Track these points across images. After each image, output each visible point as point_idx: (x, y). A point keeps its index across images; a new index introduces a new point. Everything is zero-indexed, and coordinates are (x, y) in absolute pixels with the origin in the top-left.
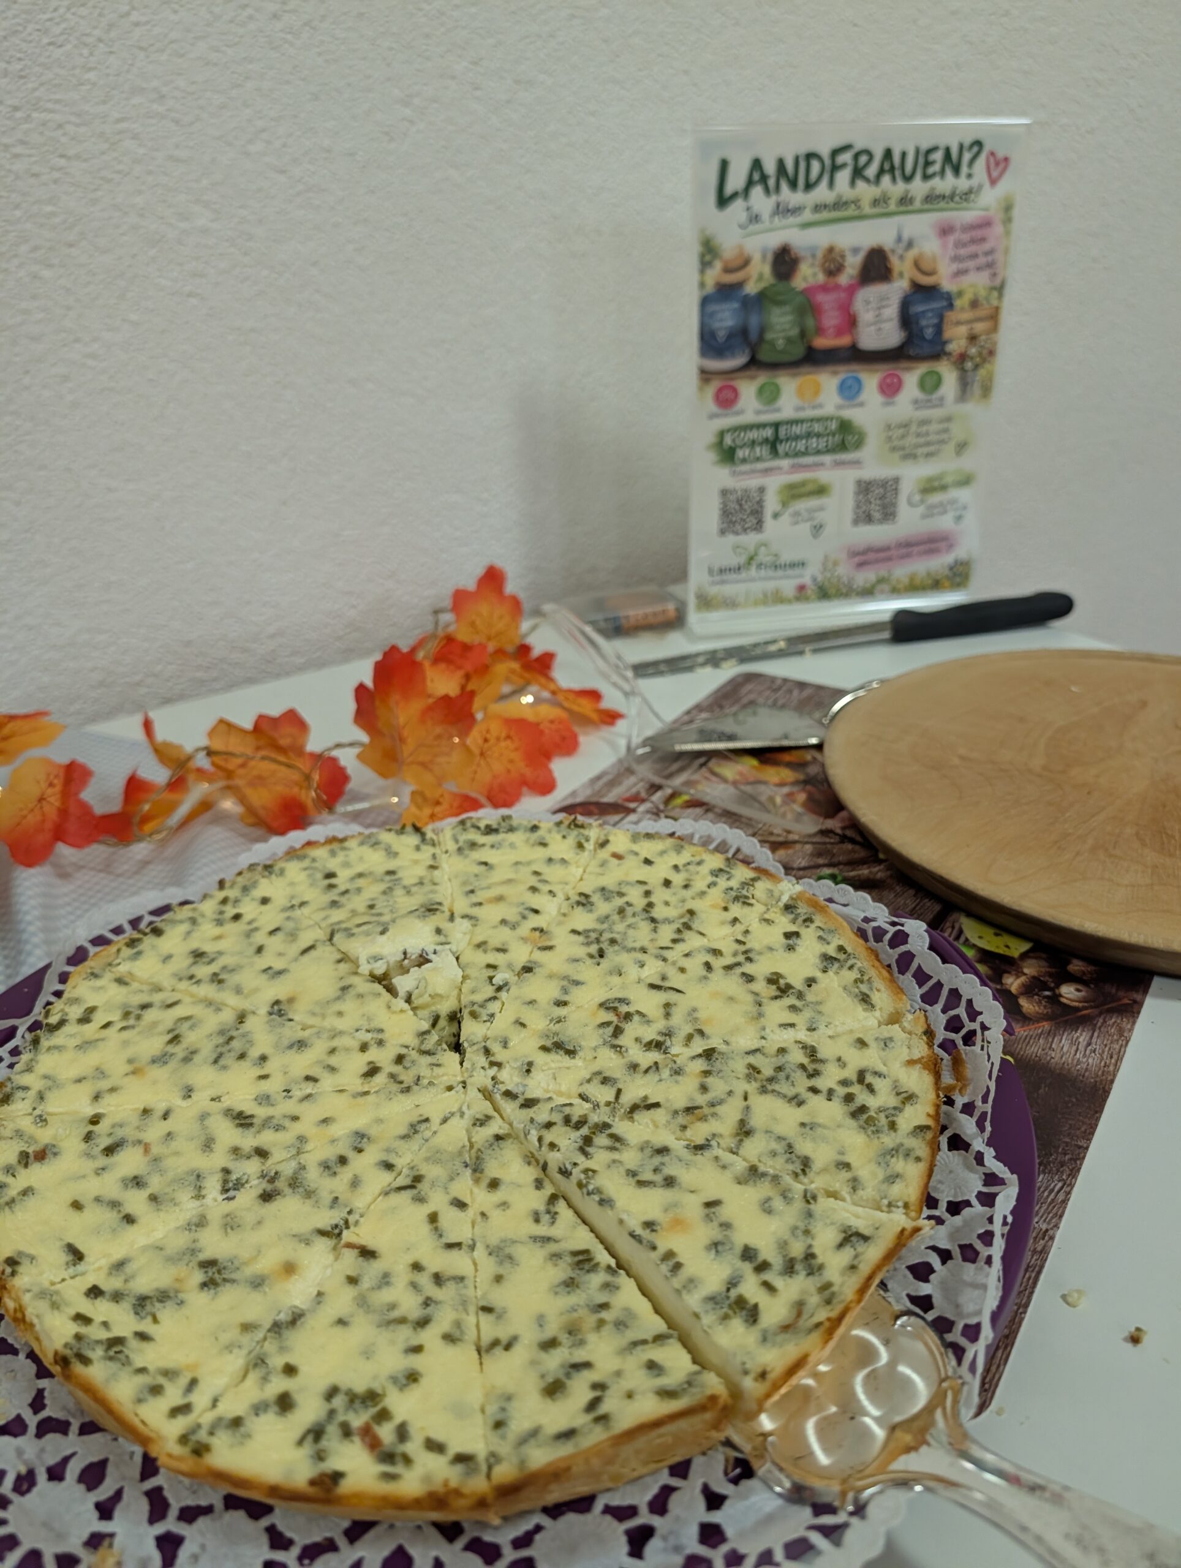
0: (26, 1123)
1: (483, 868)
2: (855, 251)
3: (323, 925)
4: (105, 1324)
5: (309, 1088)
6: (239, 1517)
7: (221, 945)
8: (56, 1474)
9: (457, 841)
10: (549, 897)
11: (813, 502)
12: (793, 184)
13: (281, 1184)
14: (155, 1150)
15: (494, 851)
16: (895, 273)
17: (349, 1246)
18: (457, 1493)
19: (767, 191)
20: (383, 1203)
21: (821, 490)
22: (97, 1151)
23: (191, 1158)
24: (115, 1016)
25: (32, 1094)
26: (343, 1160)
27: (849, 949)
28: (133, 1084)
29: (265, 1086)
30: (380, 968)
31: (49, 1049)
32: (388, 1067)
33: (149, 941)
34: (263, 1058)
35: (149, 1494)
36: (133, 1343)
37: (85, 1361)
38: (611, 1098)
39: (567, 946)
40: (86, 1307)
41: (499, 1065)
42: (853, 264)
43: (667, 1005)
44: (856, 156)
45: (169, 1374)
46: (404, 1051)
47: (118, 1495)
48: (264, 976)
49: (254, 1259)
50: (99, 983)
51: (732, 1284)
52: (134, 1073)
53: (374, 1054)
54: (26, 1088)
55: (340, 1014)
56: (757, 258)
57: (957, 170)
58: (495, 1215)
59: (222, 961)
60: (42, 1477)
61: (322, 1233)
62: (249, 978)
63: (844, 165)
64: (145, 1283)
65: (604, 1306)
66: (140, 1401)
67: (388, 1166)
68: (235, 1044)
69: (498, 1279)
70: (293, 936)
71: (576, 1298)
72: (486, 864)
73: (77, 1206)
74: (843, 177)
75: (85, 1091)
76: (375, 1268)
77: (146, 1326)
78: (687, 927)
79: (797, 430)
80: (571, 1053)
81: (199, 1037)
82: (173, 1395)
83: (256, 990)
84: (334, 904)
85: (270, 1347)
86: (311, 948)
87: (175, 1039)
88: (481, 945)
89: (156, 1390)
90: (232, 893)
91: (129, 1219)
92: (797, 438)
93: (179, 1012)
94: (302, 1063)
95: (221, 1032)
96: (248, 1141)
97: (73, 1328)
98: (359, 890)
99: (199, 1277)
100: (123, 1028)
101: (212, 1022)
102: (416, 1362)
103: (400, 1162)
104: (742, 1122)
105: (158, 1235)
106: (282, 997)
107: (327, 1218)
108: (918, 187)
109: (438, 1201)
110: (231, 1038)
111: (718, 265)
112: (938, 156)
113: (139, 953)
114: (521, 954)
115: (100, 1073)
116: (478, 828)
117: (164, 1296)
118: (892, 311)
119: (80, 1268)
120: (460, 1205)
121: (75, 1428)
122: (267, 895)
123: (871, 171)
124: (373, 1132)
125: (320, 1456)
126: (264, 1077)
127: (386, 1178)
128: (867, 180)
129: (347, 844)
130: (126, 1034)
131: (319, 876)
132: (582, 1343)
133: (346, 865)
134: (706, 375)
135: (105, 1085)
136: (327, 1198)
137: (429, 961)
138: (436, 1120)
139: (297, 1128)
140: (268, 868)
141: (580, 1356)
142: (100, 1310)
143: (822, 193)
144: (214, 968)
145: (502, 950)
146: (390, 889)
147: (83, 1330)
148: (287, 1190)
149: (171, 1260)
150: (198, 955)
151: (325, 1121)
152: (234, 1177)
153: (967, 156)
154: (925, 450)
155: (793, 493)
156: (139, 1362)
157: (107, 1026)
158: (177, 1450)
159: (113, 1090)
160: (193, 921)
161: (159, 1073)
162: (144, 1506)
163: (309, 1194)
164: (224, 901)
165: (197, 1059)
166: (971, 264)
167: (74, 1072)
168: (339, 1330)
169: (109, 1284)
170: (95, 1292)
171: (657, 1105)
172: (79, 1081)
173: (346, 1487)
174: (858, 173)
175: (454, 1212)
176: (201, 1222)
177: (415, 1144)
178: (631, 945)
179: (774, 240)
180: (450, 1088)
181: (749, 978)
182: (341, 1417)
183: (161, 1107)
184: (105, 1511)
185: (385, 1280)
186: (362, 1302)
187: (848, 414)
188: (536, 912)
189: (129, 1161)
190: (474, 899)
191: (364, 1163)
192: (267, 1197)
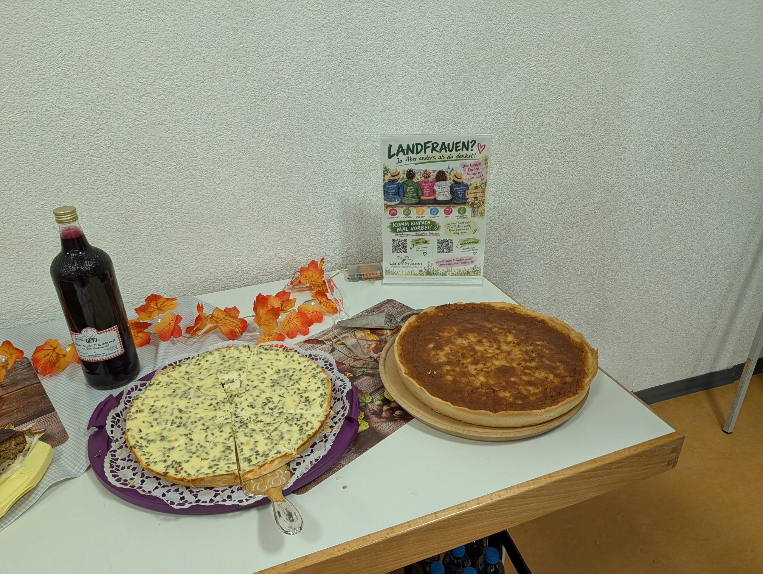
0: (140, 405)
1: (260, 359)
2: (434, 171)
3: (217, 369)
4: (141, 443)
5: (197, 406)
6: (155, 479)
7: (193, 371)
8: (128, 468)
9: (257, 351)
10: (271, 369)
11: (423, 245)
12: (413, 153)
13: (182, 425)
14: (161, 414)
15: (265, 355)
16: (448, 178)
17: (189, 438)
18: (185, 479)
19: (404, 154)
20: (199, 431)
21: (426, 242)
22: (151, 412)
23: (168, 417)
24: (164, 384)
25: (142, 399)
26: (196, 422)
27: (327, 393)
28: (163, 400)
29: (188, 405)
30: (223, 382)
31: (149, 390)
32: (214, 404)
33: (178, 367)
34: (190, 398)
35: (142, 473)
36: (145, 447)
37: (135, 448)
38: (255, 419)
39: (268, 382)
40: (139, 440)
41: (237, 408)
42: (433, 175)
43: (280, 400)
44: (433, 144)
45: (148, 453)
46: (219, 401)
47: (137, 473)
48: (199, 380)
49: (171, 437)
50: (164, 376)
51: (250, 456)
52: (164, 397)
53: (213, 401)
54: (141, 397)
55: (210, 391)
56: (401, 172)
57: (467, 149)
58: (218, 438)
59: (192, 375)
60: (126, 468)
61: (185, 435)
62: (195, 380)
63: (429, 147)
64: (150, 438)
65: (227, 456)
66: (141, 456)
67: (203, 425)
68: (186, 395)
69: (212, 448)
70: (209, 371)
71: (224, 454)
72: (261, 358)
73: (144, 422)
74: (429, 150)
75: (154, 399)
76: (192, 442)
77: (148, 445)
78: (297, 382)
79: (417, 223)
80: (253, 408)
81: (179, 392)
82: (147, 456)
83: (195, 383)
84: (222, 364)
85: (167, 452)
86: (212, 374)
87: (174, 392)
88: (248, 380)
89: (145, 455)
90: (200, 358)
91: (152, 426)
92: (417, 226)
93: (178, 385)
94: (198, 401)
95: (184, 391)
96: (180, 415)
97: (135, 443)
98: (229, 361)
99: (160, 438)
100: (165, 387)
101: (184, 388)
102: (190, 459)
103: (206, 424)
104: (276, 428)
105: (157, 430)
106: (200, 385)
107: (187, 432)
108: (454, 153)
109: (209, 433)
110: (186, 393)
111: (389, 174)
112: (461, 144)
113: (174, 370)
114: (256, 383)
115: (157, 396)
116: (264, 348)
117: (153, 441)
118: (448, 189)
119: (140, 433)
120: (213, 434)
121: (133, 461)
122: (208, 359)
123: (438, 149)
124: (204, 418)
125: (166, 470)
126: (188, 403)
127: (203, 427)
128: (438, 151)
129: (231, 349)
130: (165, 389)
131: (222, 356)
132: (219, 461)
133: (229, 354)
134: (386, 206)
135: (157, 399)
136: (189, 428)
137: (234, 382)
138: (218, 417)
139: (190, 414)
140: (210, 352)
141: (218, 463)
142: (141, 441)
143: (422, 154)
144: (189, 376)
145: (252, 381)
146: (236, 362)
147: (137, 443)
148: (182, 426)
149: (157, 435)
150: (187, 372)
151: (196, 414)
152: (174, 422)
153: (470, 145)
154: (462, 231)
155: (416, 242)
156: (144, 450)
157: (162, 386)
158: (145, 464)
159: (158, 400)
160: (189, 364)
161: (168, 398)
162: (141, 475)
163: (186, 427)
164: (198, 360)
165: (177, 396)
166: (475, 176)
167: (152, 396)
168: (180, 452)
169: (144, 437)
170: (141, 438)
171: (263, 422)
172: (152, 397)
173: (168, 475)
174: (434, 149)
175: (211, 436)
176: (164, 429)
177: (211, 421)
178: (281, 384)
179: (407, 168)
180: (224, 411)
181: (302, 397)
182: (173, 465)
183: (166, 406)
184: (134, 475)
185: (192, 445)
186: (186, 448)
187: (433, 219)
188: (265, 373)
189: (156, 415)
190: (254, 367)
191: (199, 423)
192: (178, 426)
